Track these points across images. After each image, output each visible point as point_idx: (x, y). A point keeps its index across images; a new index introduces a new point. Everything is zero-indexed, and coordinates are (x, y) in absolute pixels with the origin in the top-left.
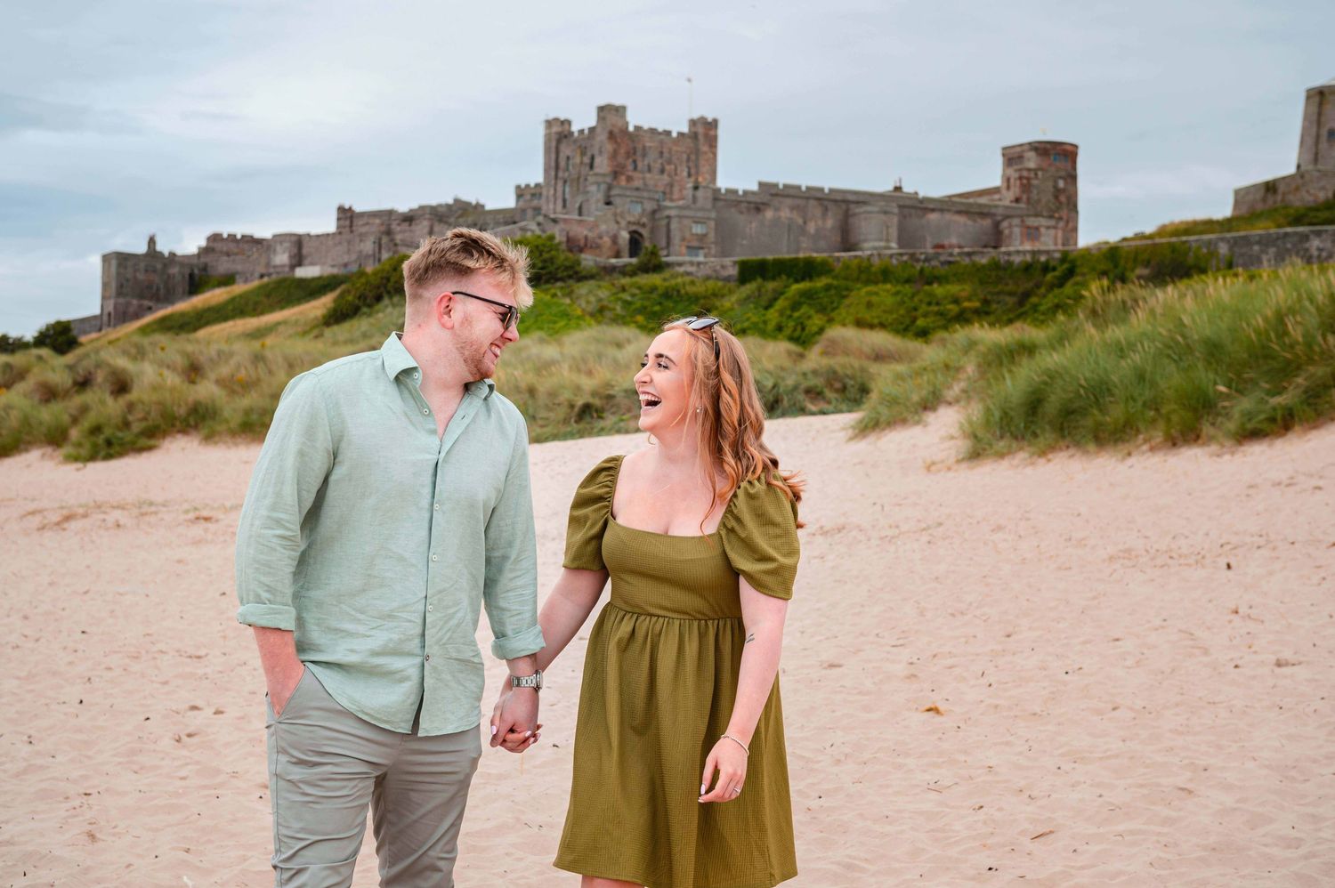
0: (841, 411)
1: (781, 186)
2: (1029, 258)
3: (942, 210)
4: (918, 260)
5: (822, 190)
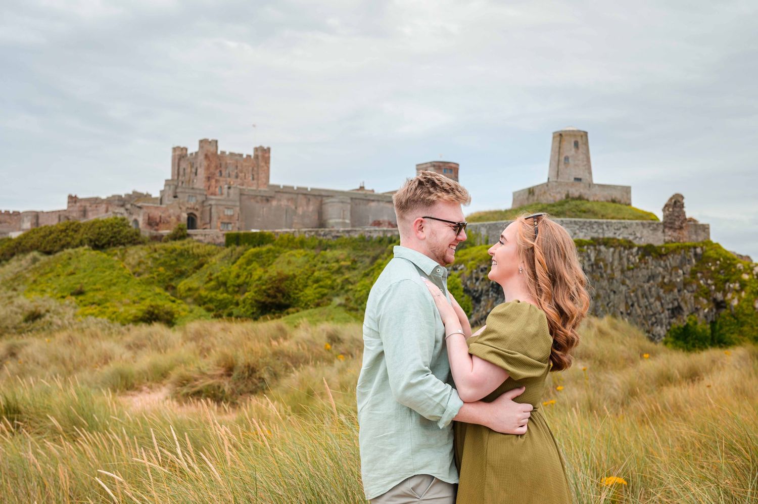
1: (282, 187)
2: (381, 235)
3: (378, 201)
4: (320, 235)
5: (306, 189)
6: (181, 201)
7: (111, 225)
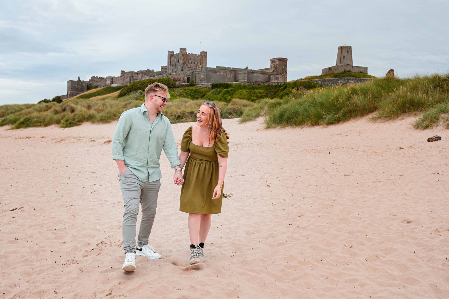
0: (236, 118)
1: (221, 67)
2: (276, 84)
3: (257, 73)
4: (252, 84)
5: (230, 68)
6: (185, 72)
7: (166, 80)
